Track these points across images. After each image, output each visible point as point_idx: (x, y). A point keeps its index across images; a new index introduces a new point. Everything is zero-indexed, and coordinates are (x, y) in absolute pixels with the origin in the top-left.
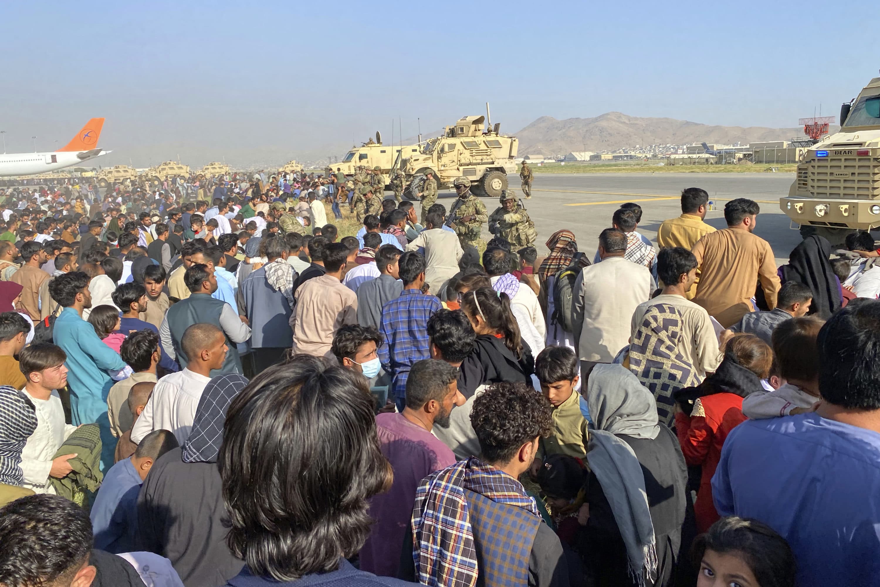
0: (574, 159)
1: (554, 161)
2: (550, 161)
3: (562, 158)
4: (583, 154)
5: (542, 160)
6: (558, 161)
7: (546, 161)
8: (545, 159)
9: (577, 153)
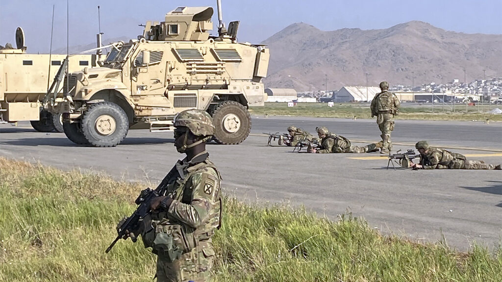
0: (349, 98)
1: (314, 100)
2: (308, 100)
3: (329, 95)
4: (364, 90)
5: (295, 98)
6: (322, 100)
7: (300, 100)
8: (299, 96)
9: (355, 89)
